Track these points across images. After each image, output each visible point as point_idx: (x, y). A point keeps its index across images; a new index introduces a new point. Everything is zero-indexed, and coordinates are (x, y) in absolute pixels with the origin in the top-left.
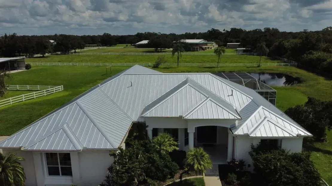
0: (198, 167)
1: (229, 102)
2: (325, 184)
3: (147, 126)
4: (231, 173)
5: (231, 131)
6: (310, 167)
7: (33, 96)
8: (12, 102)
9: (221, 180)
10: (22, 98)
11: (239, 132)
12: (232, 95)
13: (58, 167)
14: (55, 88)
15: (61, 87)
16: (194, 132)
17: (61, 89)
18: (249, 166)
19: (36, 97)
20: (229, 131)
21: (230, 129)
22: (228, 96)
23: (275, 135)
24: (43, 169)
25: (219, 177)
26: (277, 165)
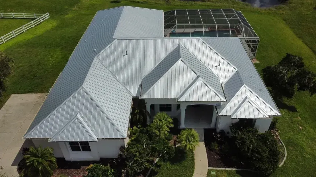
0: (189, 148)
1: (217, 74)
2: (284, 147)
3: (146, 103)
4: (213, 142)
5: (217, 110)
6: (274, 148)
7: (23, 30)
8: (5, 40)
9: (205, 146)
10: (13, 34)
11: (223, 113)
12: (219, 65)
13: (79, 146)
14: (42, 16)
15: (47, 15)
16: (186, 108)
17: (48, 17)
18: (228, 133)
19: (26, 30)
20: (215, 110)
21: (216, 107)
22: (216, 66)
23: (252, 116)
24: (67, 149)
25: (204, 143)
26: (250, 146)
